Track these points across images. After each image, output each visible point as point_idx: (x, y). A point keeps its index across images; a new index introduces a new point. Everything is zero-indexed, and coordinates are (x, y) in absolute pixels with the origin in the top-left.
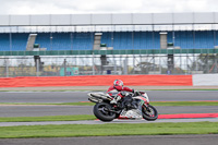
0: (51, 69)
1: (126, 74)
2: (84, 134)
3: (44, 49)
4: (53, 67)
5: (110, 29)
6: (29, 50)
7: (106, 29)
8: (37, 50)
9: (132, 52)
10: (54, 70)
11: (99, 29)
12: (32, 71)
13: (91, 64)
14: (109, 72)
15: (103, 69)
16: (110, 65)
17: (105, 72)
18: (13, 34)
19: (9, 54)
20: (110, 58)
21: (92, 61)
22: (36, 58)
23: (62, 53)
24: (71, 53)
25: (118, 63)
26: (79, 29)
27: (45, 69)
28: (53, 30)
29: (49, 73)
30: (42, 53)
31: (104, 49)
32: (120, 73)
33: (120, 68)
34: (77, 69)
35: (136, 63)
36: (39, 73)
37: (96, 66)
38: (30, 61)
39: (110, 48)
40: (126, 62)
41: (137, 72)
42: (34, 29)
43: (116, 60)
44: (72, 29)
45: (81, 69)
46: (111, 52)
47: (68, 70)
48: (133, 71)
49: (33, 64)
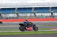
3: (36, 12)
4: (39, 16)
5: (54, 6)
10: (39, 17)
11: (50, 6)
13: (49, 15)
14: (53, 17)
15: (52, 16)
18: (28, 8)
19: (27, 13)
20: (54, 14)
21: (49, 14)
23: (41, 13)
24: (43, 12)
25: (56, 15)
27: (37, 17)
29: (38, 18)
31: (52, 11)
32: (56, 17)
34: (45, 16)
37: (50, 16)
42: (34, 7)
44: (44, 6)
45: (46, 16)
46: (54, 12)
47: (43, 17)
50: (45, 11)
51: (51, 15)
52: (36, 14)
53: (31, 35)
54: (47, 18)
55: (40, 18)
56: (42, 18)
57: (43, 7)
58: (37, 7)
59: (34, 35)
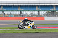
0: (7, 15)
1: (27, 16)
2: (16, 32)
3: (5, 10)
4: (7, 14)
5: (23, 5)
6: (1, 10)
7: (21, 5)
9: (28, 11)
10: (8, 15)
12: (2, 16)
14: (22, 16)
15: (21, 15)
16: (23, 14)
20: (23, 12)
22: (3, 12)
23: (10, 11)
24: (12, 11)
25: (25, 14)
27: (5, 15)
28: (8, 5)
29: (6, 16)
30: (4, 11)
31: (21, 10)
32: (25, 16)
33: (25, 15)
34: (14, 15)
35: (30, 14)
36: (4, 16)
37: (19, 14)
38: (1, 13)
39: (23, 10)
40: (27, 13)
41: (30, 16)
42: (2, 5)
43: (24, 13)
44: (12, 5)
46: (23, 11)
48: (29, 16)
49: (2, 14)
55: (8, 16)
56: (11, 16)
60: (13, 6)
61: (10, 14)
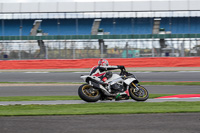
0: (114, 52)
1: (183, 56)
2: (145, 111)
3: (108, 33)
4: (116, 49)
5: (168, 15)
7: (164, 15)
8: (101, 34)
9: (188, 36)
10: (117, 52)
11: (157, 15)
12: (97, 53)
13: (150, 47)
14: (167, 54)
15: (161, 51)
16: (168, 48)
17: (163, 54)
19: (75, 38)
21: (152, 44)
23: (124, 37)
24: (132, 37)
25: (176, 46)
26: (140, 15)
27: (109, 52)
28: (116, 15)
29: (112, 56)
30: (106, 37)
31: (163, 33)
32: (177, 55)
33: (177, 50)
34: (137, 51)
35: (192, 46)
36: (103, 55)
37: (156, 49)
38: (95, 44)
39: (169, 32)
40: (183, 45)
41: (193, 54)
42: (98, 15)
43: (174, 44)
44: (133, 15)
45: (142, 51)
46: (169, 36)
47: (129, 52)
49: (98, 47)
50: (138, 32)
51: (158, 46)
52: (106, 43)
53: (92, 117)
54: (145, 58)
55: (119, 55)
56: (128, 56)
57: (131, 19)
58: (110, 15)
59: (104, 117)
60: (136, 19)
61: (127, 48)
